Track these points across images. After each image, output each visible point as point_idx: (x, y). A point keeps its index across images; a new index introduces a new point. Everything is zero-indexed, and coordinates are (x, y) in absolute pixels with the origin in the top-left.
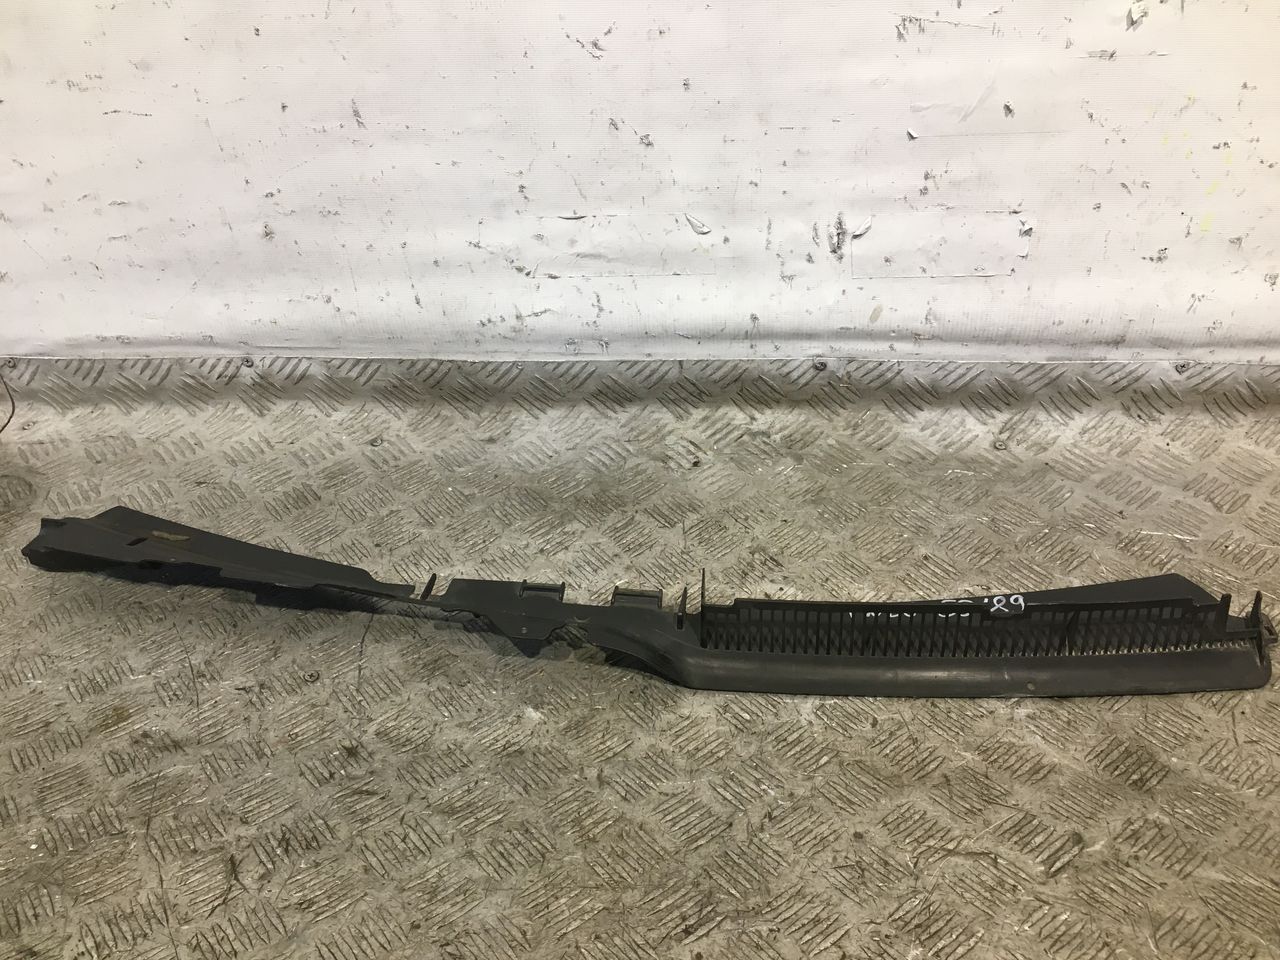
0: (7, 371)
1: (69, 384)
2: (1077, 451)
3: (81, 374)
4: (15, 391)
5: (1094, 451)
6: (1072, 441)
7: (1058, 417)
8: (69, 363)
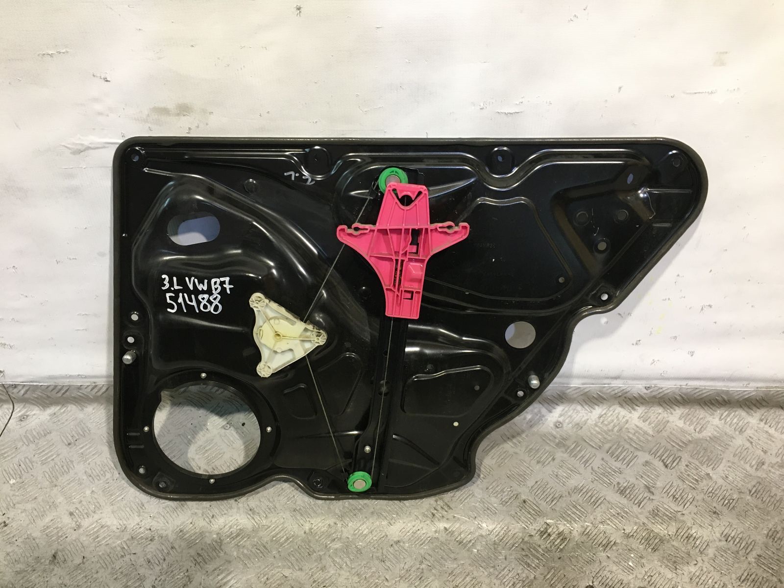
0: (10, 389)
1: (48, 397)
2: (597, 429)
3: (55, 391)
4: (14, 398)
5: (605, 428)
6: (594, 422)
7: (587, 408)
8: (48, 387)
